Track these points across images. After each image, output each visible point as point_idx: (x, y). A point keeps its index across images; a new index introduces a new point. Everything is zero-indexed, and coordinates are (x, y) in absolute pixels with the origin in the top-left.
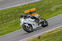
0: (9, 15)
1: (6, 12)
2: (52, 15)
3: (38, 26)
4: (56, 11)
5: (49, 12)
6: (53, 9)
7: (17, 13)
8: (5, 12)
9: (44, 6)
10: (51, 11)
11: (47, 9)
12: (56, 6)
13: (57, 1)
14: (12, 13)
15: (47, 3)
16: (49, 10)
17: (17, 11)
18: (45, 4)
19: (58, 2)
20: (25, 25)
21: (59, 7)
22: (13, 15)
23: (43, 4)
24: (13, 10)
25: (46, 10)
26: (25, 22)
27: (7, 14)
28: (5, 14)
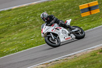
0: (54, 11)
1: (49, 6)
7: (68, 8)
8: (47, 5)
14: (58, 9)
17: (67, 4)
22: (61, 11)
24: (60, 3)
27: (50, 10)
28: (47, 9)
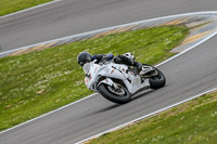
2: (38, 108)
3: (142, 86)
4: (52, 93)
5: (25, 99)
6: (40, 87)
9: (9, 76)
10: (32, 94)
11: (18, 86)
12: (50, 77)
13: (54, 60)
15: (20, 66)
16: (28, 90)
18: (13, 70)
19: (58, 61)
20: (104, 81)
21: (61, 78)
23: (6, 71)
25: (17, 89)
26: (103, 73)
